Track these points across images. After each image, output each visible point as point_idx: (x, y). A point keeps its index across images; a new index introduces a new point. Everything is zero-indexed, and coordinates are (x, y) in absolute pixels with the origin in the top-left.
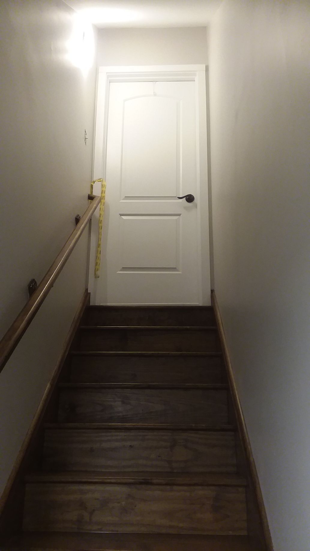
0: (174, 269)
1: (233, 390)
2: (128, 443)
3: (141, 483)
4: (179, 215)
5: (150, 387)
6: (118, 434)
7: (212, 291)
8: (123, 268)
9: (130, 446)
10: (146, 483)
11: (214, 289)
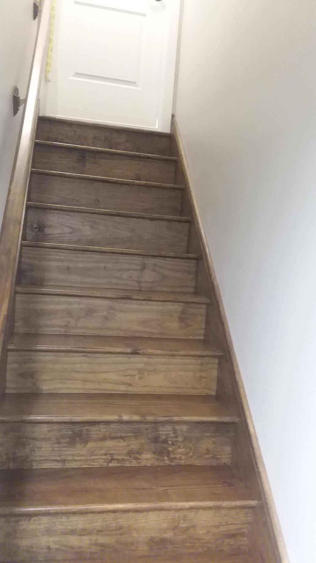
0: (133, 83)
1: (198, 224)
2: (103, 265)
3: (123, 298)
4: (144, 15)
5: (118, 215)
6: (94, 256)
7: (173, 116)
8: (76, 73)
9: (104, 267)
10: (128, 298)
11: (175, 114)
